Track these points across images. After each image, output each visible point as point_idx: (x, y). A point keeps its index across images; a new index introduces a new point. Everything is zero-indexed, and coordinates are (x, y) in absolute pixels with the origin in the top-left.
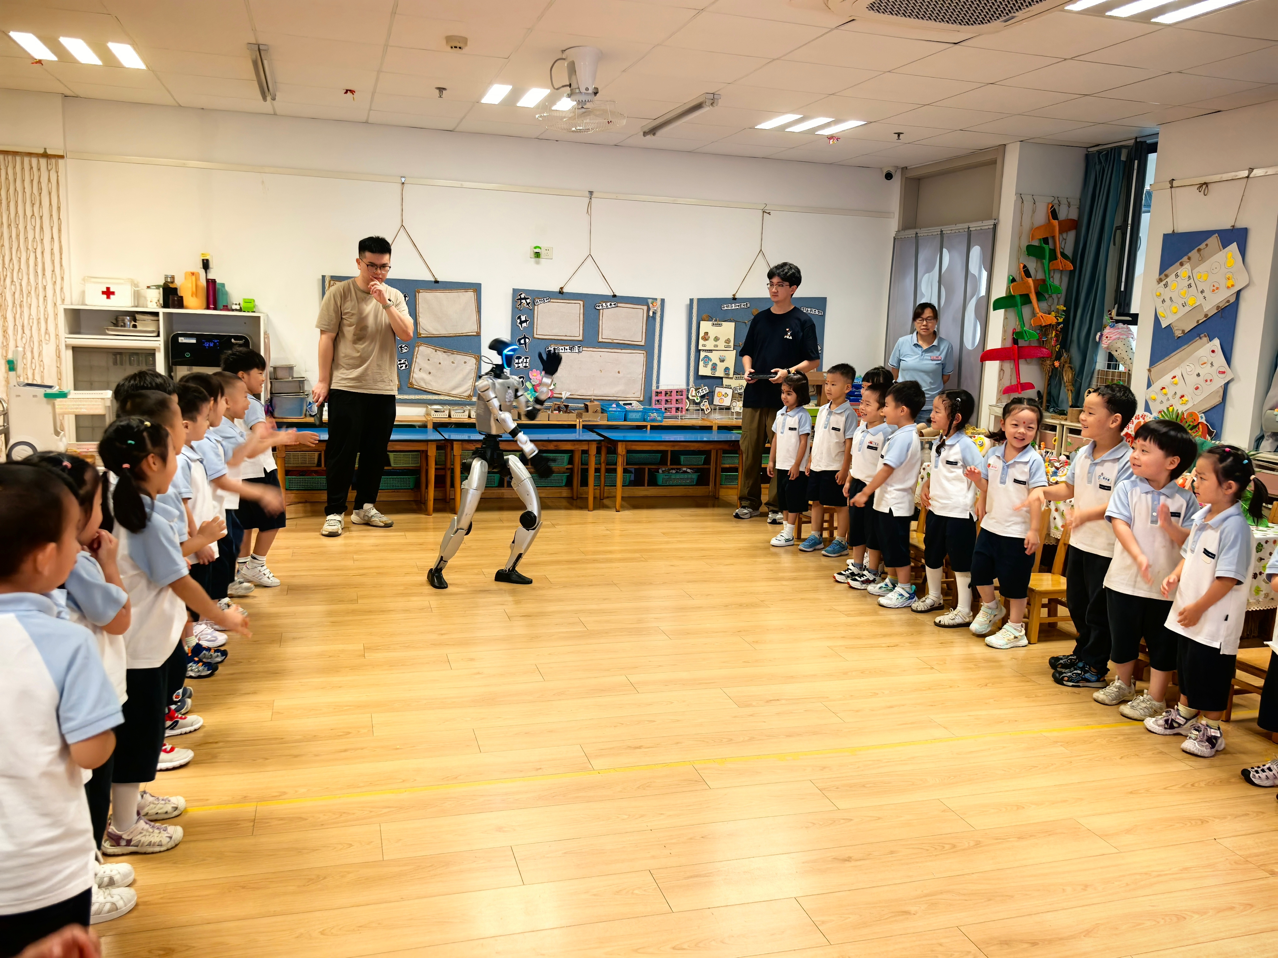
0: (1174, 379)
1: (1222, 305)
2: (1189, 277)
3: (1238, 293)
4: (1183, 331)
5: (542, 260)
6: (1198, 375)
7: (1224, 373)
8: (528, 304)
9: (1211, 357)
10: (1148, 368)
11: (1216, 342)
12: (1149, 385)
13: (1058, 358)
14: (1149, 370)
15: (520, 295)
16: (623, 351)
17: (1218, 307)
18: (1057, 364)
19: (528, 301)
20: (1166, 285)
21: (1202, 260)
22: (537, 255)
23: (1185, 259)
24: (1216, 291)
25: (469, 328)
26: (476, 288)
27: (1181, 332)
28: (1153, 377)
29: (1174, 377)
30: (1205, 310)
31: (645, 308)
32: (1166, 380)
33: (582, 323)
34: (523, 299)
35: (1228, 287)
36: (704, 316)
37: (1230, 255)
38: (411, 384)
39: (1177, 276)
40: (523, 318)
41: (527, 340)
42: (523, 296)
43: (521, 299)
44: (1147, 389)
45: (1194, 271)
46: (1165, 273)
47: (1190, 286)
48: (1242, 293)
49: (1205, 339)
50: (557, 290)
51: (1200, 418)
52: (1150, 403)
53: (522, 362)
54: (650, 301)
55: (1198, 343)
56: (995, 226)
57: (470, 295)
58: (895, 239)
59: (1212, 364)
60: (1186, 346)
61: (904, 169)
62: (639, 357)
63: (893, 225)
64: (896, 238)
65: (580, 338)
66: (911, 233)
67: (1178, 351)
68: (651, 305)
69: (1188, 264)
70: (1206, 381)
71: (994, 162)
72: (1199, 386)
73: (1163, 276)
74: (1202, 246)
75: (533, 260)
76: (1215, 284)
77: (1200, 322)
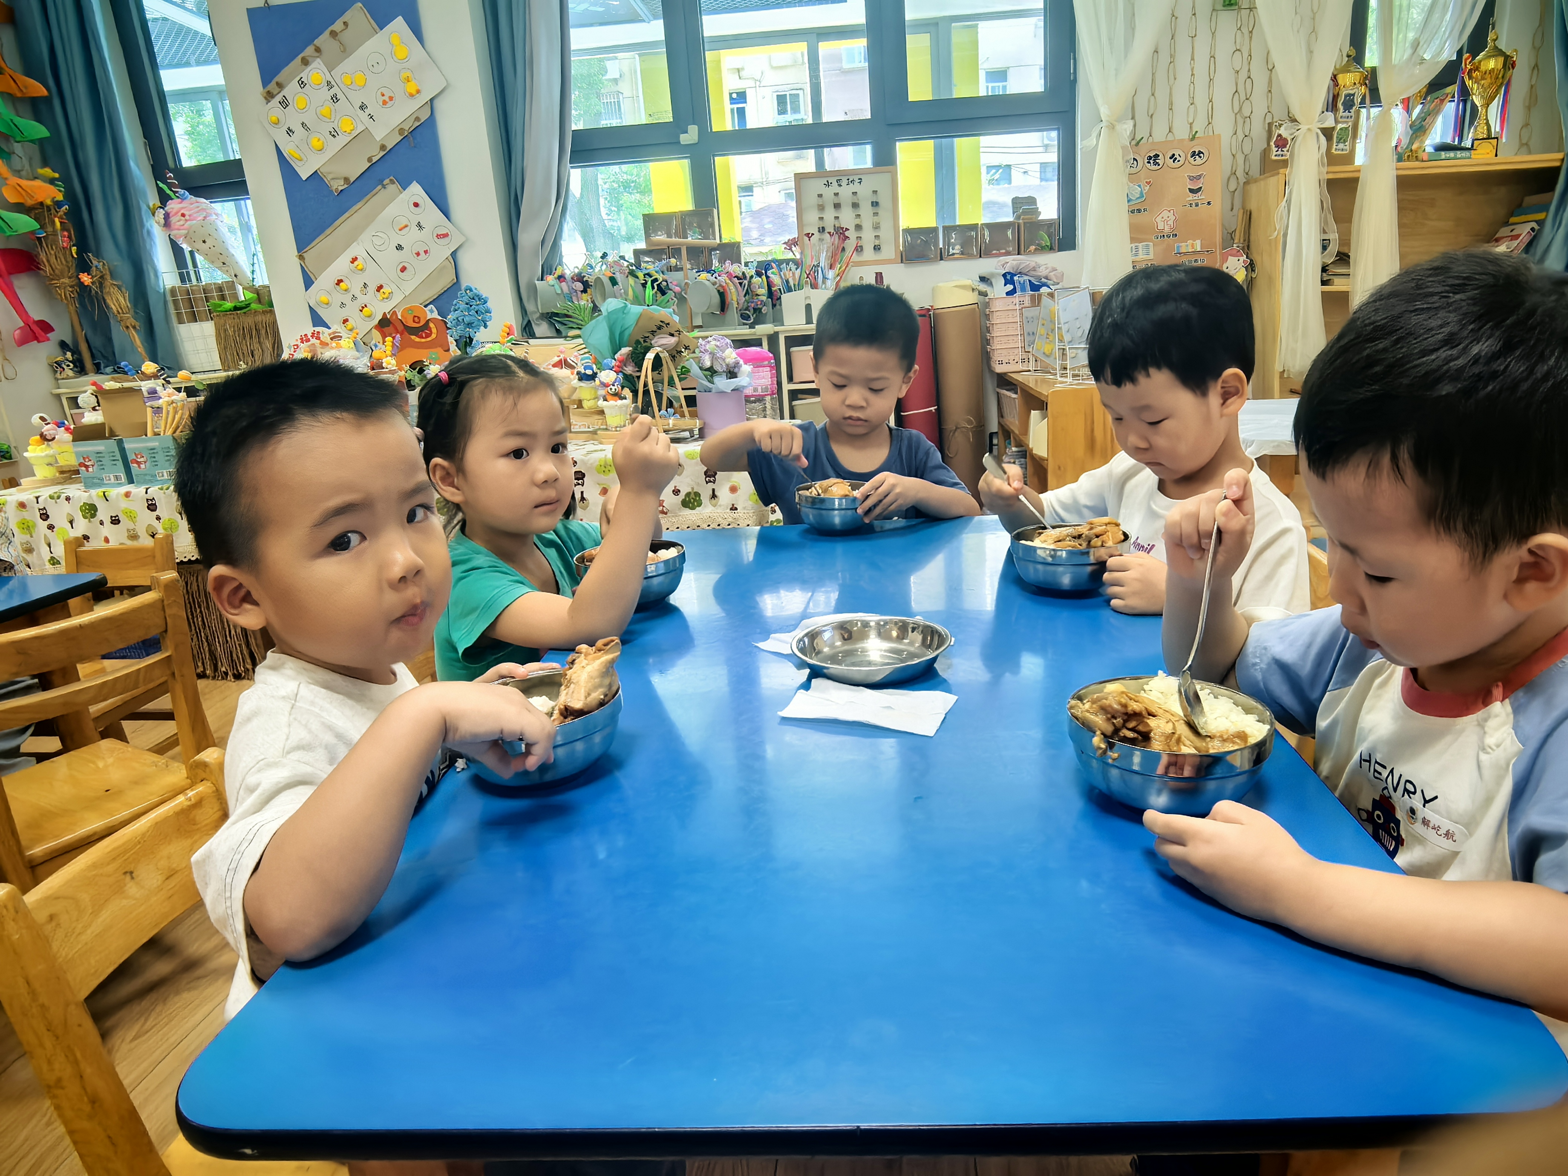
0: (356, 263)
1: (407, 128)
2: (329, 83)
3: (432, 103)
4: (346, 179)
6: (399, 248)
7: (445, 236)
9: (415, 216)
10: (296, 253)
11: (416, 190)
12: (308, 282)
13: (84, 266)
14: (301, 257)
17: (401, 131)
18: (86, 279)
20: (284, 103)
21: (345, 51)
23: (309, 51)
24: (390, 103)
27: (342, 181)
28: (310, 267)
29: (354, 260)
30: (377, 139)
32: (340, 266)
35: (412, 95)
37: (395, 39)
39: (302, 84)
44: (307, 289)
45: (336, 72)
46: (277, 79)
47: (335, 99)
48: (437, 103)
49: (393, 188)
51: (428, 312)
52: (321, 312)
55: (380, 195)
59: (419, 225)
60: (358, 205)
67: (346, 215)
69: (318, 60)
70: (418, 254)
72: (406, 265)
73: (272, 86)
74: (338, 26)
76: (384, 90)
77: (375, 160)
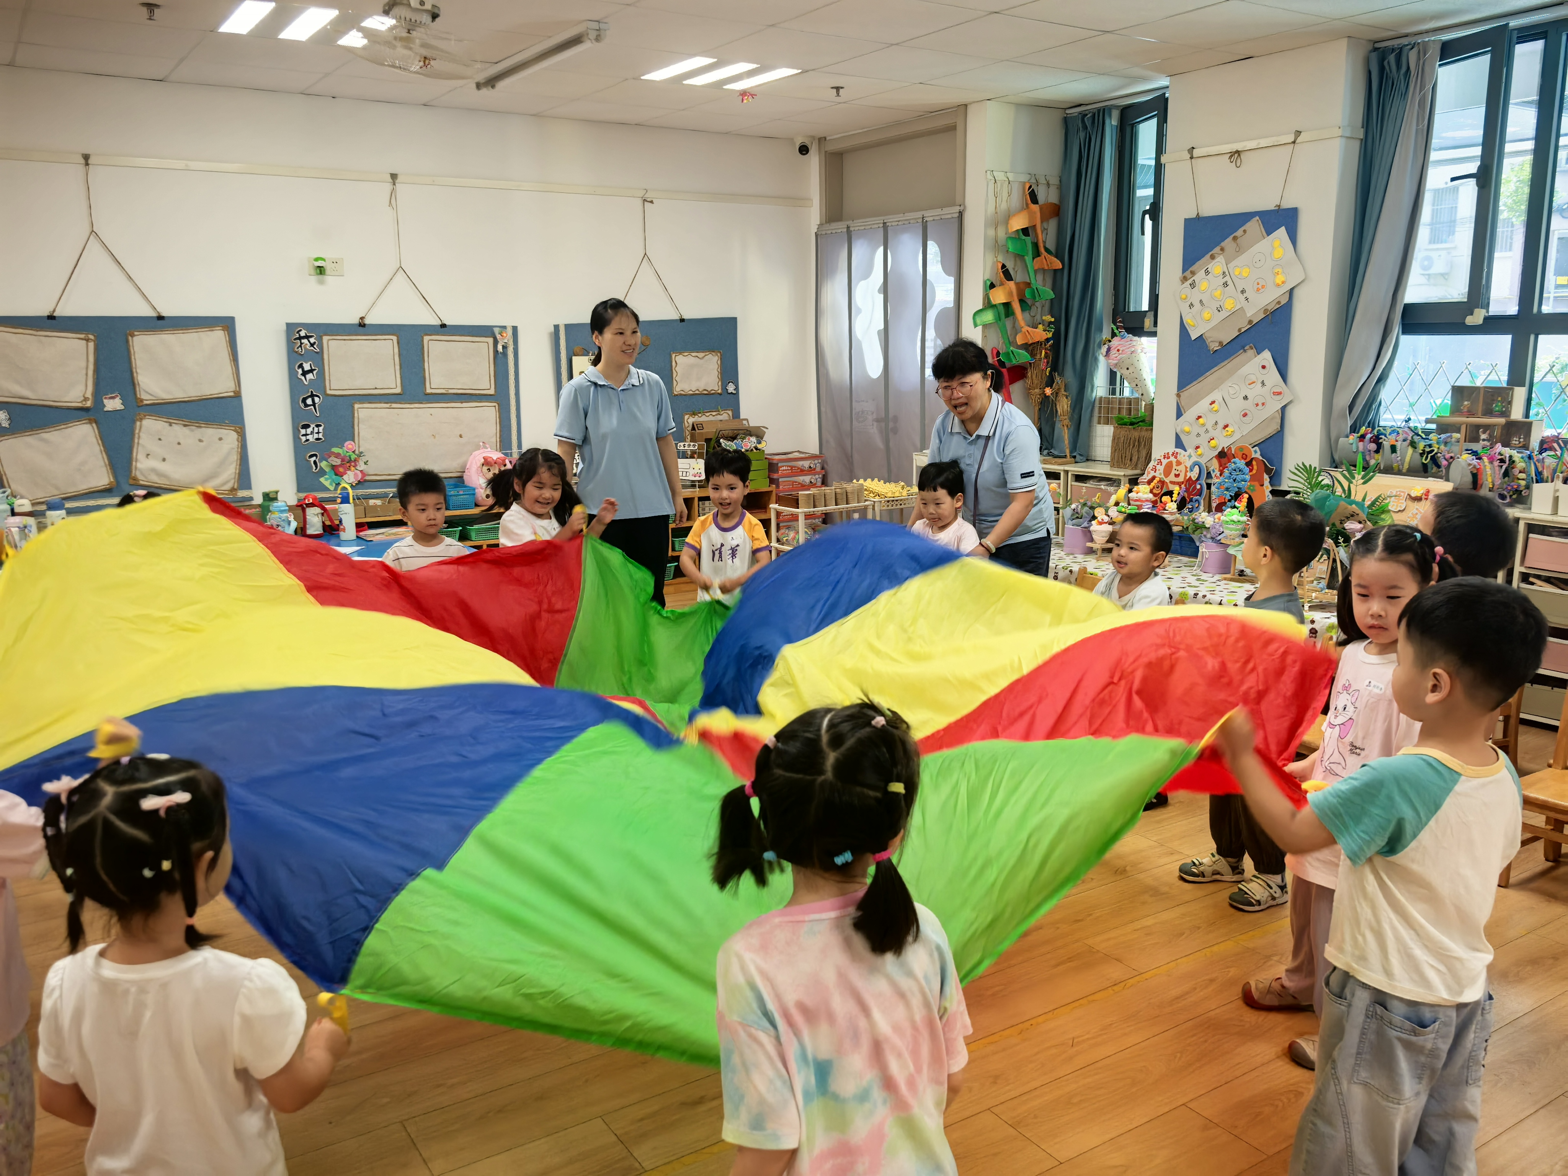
0: (1213, 405)
1: (1271, 308)
2: (1224, 273)
3: (1291, 291)
4: (1221, 343)
5: (328, 279)
6: (1246, 398)
7: (1280, 393)
8: (312, 345)
9: (1260, 375)
10: (1176, 392)
11: (1267, 355)
12: (1179, 414)
13: (1050, 383)
14: (1178, 395)
15: (298, 332)
16: (465, 405)
17: (1266, 310)
18: (1048, 391)
19: (312, 340)
20: (1193, 285)
21: (1240, 251)
22: (321, 270)
23: (1217, 250)
24: (1262, 290)
25: (222, 386)
26: (227, 324)
27: (1217, 344)
28: (1183, 403)
29: (1213, 402)
30: (1248, 315)
31: (490, 340)
32: (1202, 406)
33: (398, 367)
34: (304, 338)
35: (1278, 285)
36: (577, 349)
37: (1277, 243)
38: (135, 479)
39: (1207, 272)
40: (307, 367)
41: (317, 400)
42: (303, 334)
43: (300, 338)
44: (1177, 419)
45: (1231, 265)
46: (1191, 269)
47: (1226, 284)
48: (1296, 291)
49: (1251, 353)
50: (356, 321)
51: (1253, 453)
52: (1183, 438)
53: (312, 433)
54: (496, 330)
55: (1241, 357)
56: (961, 214)
57: (218, 336)
58: (817, 235)
59: (1263, 383)
60: (1226, 362)
61: (822, 140)
62: (489, 412)
63: (814, 215)
64: (820, 233)
65: (398, 390)
66: (840, 227)
67: (1216, 368)
68: (498, 337)
69: (1222, 256)
70: (1257, 405)
71: (953, 128)
72: (1247, 412)
73: (1188, 273)
74: (1239, 233)
75: (314, 279)
76: (1259, 281)
77: (1243, 330)
